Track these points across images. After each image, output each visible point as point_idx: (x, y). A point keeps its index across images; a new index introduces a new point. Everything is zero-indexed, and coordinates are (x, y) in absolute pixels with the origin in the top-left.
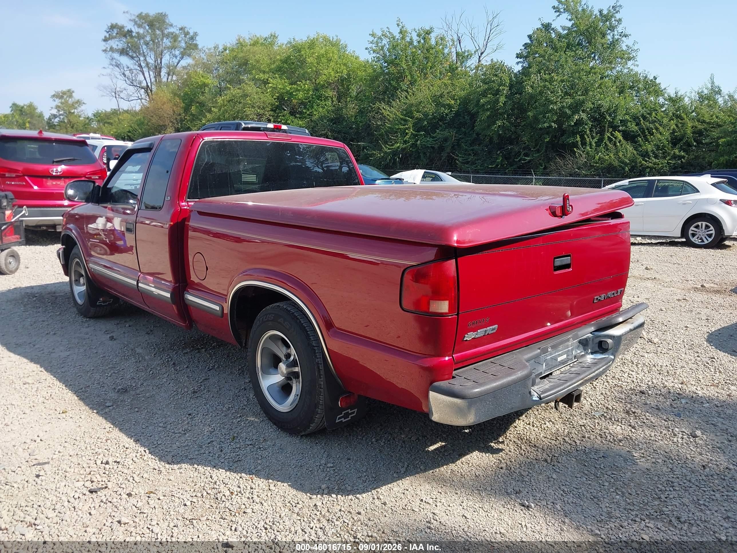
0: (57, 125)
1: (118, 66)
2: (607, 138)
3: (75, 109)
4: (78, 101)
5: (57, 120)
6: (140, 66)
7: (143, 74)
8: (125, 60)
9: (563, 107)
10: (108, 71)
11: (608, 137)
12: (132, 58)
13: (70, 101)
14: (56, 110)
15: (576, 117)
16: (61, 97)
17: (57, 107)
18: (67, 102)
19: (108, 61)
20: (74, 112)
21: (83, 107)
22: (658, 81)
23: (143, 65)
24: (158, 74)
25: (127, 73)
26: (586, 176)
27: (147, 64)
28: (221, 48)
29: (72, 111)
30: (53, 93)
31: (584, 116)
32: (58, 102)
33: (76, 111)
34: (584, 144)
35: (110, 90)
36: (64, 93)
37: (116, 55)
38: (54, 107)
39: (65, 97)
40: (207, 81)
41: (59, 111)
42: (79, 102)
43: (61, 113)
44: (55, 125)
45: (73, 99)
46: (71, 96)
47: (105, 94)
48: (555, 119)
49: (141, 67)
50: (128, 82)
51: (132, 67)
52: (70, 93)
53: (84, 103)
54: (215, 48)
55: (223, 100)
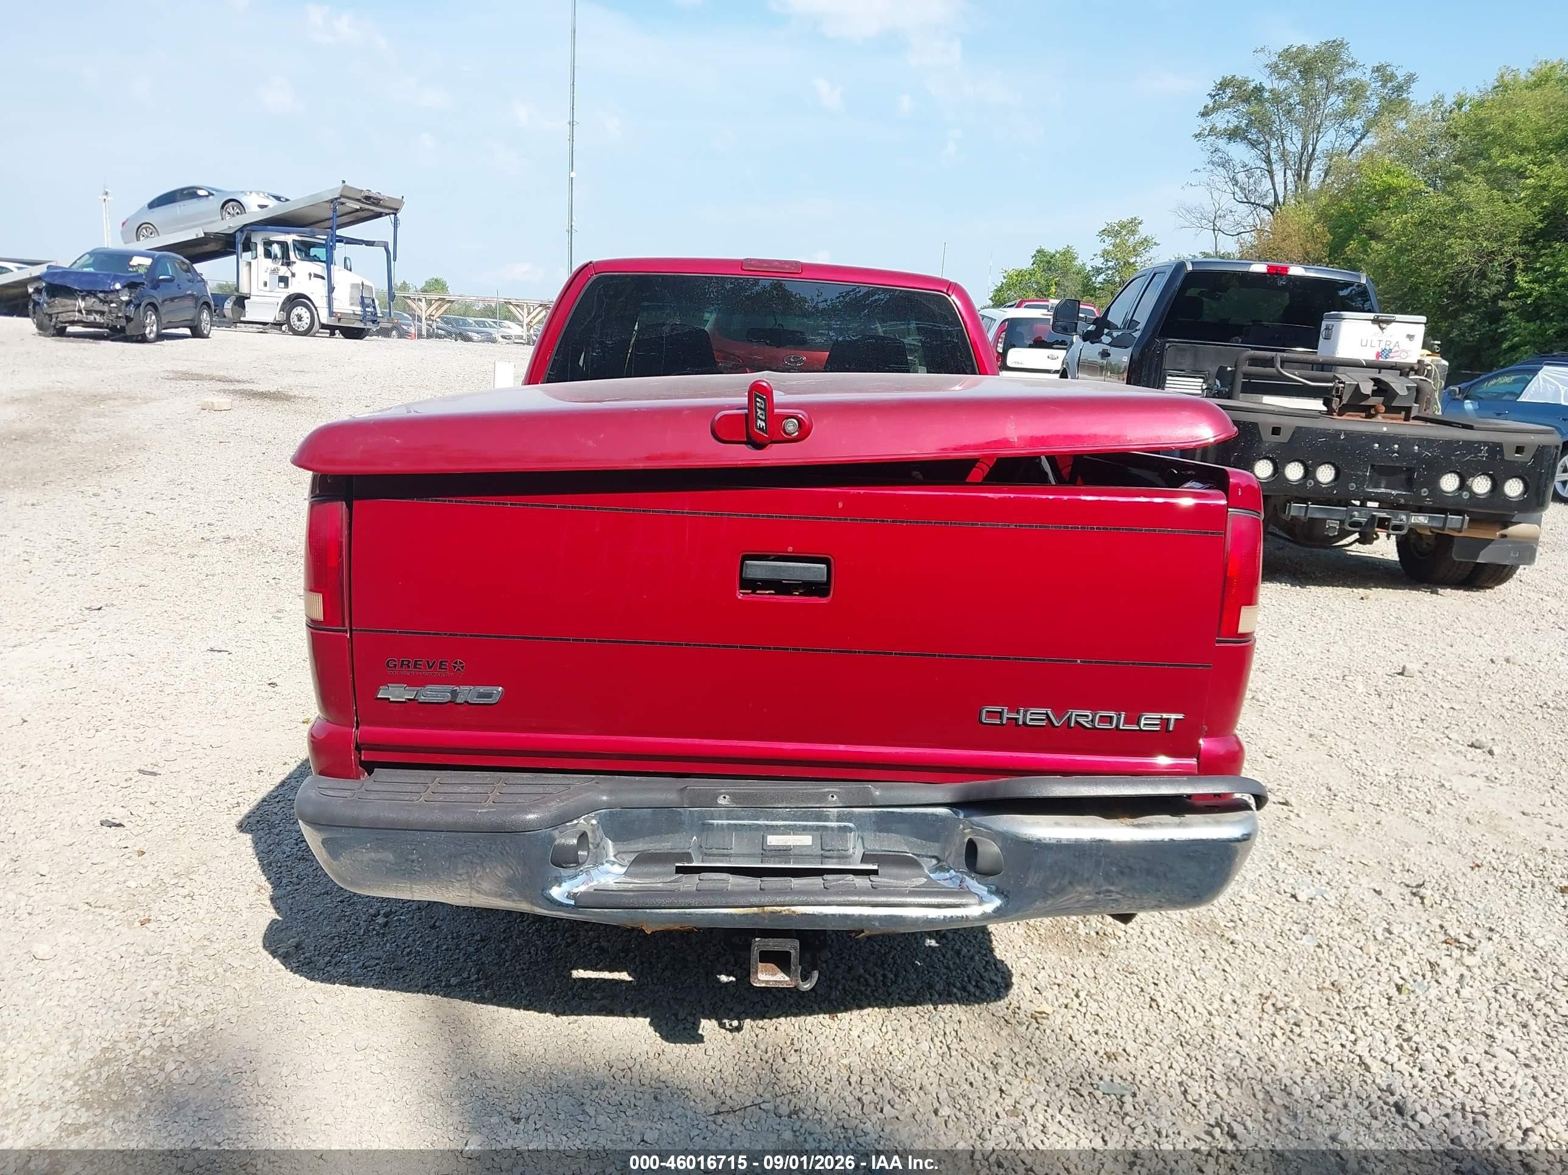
0: (1099, 289)
1: (1225, 164)
3: (1136, 256)
4: (1145, 240)
5: (1101, 278)
6: (1268, 160)
7: (1272, 178)
8: (1239, 152)
10: (1204, 176)
12: (1254, 144)
13: (1132, 241)
14: (1102, 260)
16: (1117, 234)
17: (1105, 254)
18: (1124, 243)
19: (1205, 156)
20: (1136, 262)
21: (1153, 252)
23: (1274, 157)
24: (1302, 176)
25: (1241, 177)
27: (1284, 156)
28: (1449, 101)
29: (1132, 261)
30: (1104, 227)
32: (1108, 244)
33: (1138, 259)
35: (1199, 215)
36: (1123, 226)
37: (1222, 143)
38: (1099, 253)
39: (1124, 233)
40: (1394, 182)
41: (1107, 261)
42: (1146, 243)
43: (1110, 264)
44: (1095, 289)
45: (1137, 237)
46: (1133, 232)
47: (1187, 224)
49: (1270, 160)
50: (1240, 195)
51: (1251, 164)
52: (1132, 225)
53: (1155, 244)
54: (1434, 103)
55: (1405, 223)
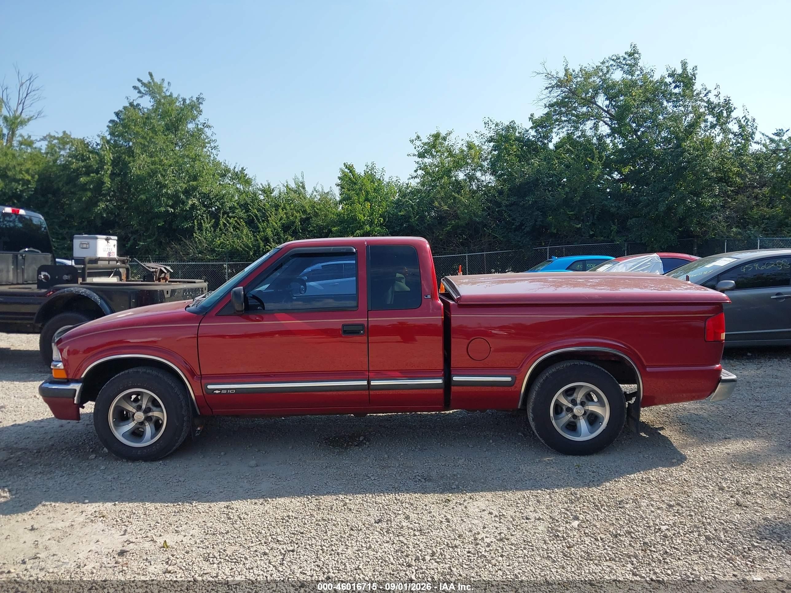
2: (222, 224)
9: (177, 191)
11: (223, 222)
15: (190, 202)
22: (245, 172)
26: (209, 260)
31: (195, 201)
34: (200, 229)
48: (170, 204)
